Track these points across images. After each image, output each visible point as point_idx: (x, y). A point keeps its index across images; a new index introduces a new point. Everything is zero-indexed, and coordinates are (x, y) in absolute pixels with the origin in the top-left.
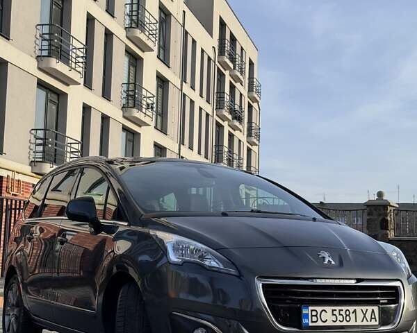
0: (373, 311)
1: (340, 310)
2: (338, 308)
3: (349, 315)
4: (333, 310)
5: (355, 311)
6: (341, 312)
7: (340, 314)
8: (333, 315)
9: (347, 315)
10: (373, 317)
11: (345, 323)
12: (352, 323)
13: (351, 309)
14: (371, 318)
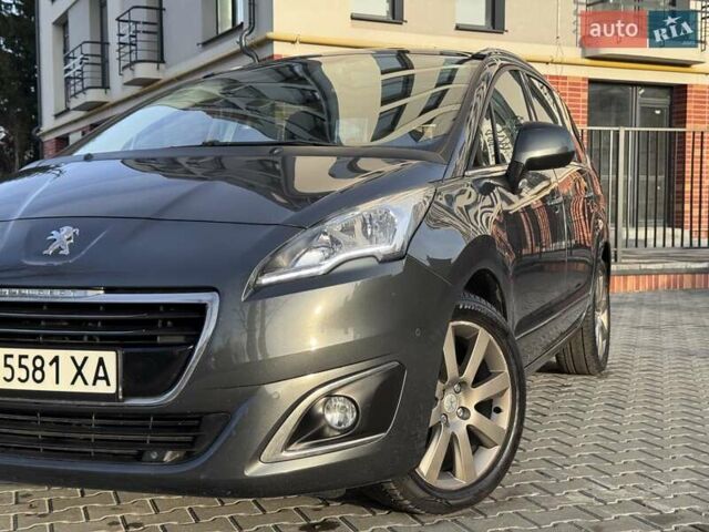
0: (101, 362)
1: (21, 357)
2: (17, 352)
3: (41, 369)
4: (6, 356)
5: (56, 360)
6: (24, 361)
7: (21, 366)
8: (6, 365)
9: (36, 369)
10: (101, 374)
11: (31, 386)
12: (48, 385)
13: (48, 354)
14: (97, 378)
